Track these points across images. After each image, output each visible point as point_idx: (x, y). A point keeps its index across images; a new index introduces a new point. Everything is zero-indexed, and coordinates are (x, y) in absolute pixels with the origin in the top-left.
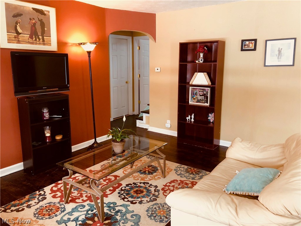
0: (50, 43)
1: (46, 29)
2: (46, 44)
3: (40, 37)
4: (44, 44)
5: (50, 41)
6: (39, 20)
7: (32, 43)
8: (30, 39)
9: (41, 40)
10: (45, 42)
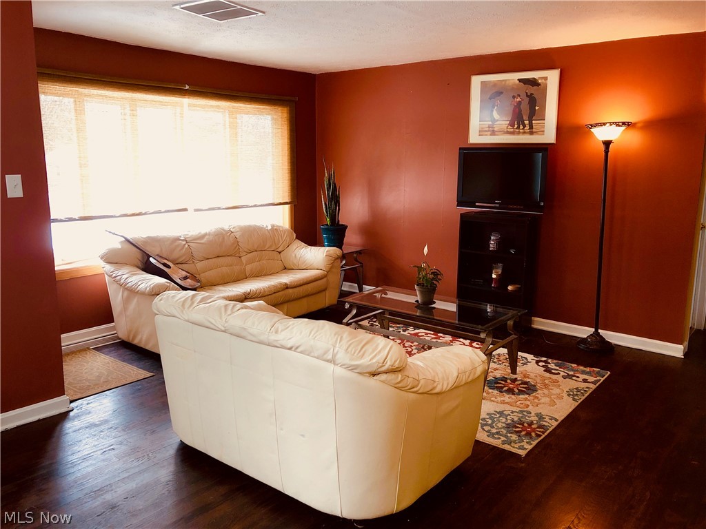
0: (542, 130)
1: (537, 108)
2: (535, 132)
3: (527, 122)
4: (531, 133)
5: (543, 127)
6: (527, 96)
7: (512, 133)
8: (510, 127)
9: (527, 127)
10: (534, 130)
